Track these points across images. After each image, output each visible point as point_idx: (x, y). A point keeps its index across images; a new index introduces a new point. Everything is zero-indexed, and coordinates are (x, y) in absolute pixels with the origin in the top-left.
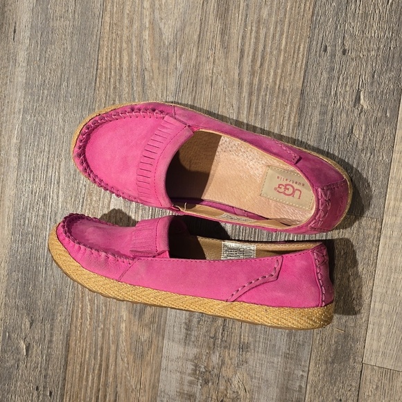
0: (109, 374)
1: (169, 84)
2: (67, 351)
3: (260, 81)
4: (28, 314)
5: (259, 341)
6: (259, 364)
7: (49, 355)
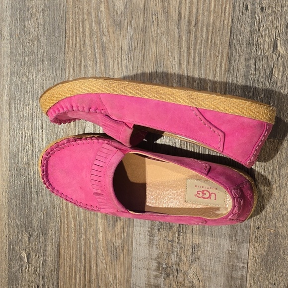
0: (92, 273)
1: (123, 45)
2: (59, 257)
3: (196, 37)
4: (26, 231)
5: (208, 242)
6: (209, 259)
7: (45, 261)
